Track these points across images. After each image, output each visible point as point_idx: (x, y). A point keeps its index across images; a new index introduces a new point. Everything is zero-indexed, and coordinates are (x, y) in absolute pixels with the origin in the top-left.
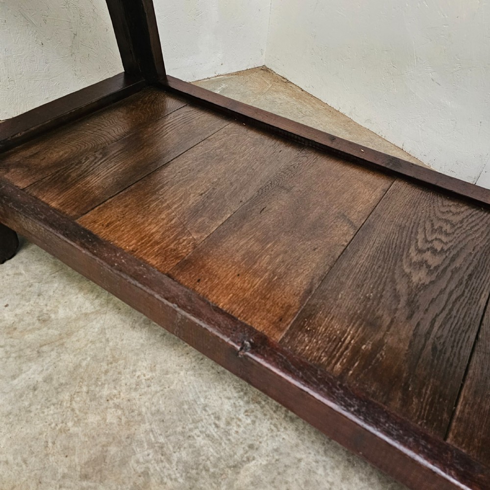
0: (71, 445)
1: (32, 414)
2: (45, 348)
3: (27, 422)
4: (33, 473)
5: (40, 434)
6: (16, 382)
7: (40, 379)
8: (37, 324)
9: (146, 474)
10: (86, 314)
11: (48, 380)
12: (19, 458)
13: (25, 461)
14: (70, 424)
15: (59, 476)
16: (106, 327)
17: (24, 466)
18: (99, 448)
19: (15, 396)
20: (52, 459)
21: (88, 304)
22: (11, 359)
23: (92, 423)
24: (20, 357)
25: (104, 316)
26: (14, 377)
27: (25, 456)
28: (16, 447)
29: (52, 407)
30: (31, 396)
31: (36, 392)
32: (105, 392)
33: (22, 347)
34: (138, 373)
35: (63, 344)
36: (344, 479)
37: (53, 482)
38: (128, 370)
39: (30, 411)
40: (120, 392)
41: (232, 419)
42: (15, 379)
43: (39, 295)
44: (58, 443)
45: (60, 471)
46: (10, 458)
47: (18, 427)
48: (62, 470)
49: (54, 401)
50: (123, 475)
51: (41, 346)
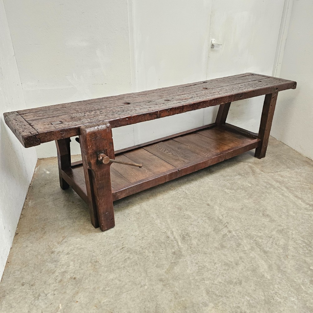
0: (174, 211)
2: (147, 213)
5: (169, 215)
8: (139, 214)
9: (183, 203)
10: (140, 207)
11: (156, 213)
12: (173, 218)
14: (169, 211)
17: (175, 217)
18: (176, 208)
21: (137, 207)
23: (170, 208)
24: (148, 217)
25: (142, 205)
26: (153, 218)
28: (171, 218)
32: (164, 206)
33: (145, 217)
34: (161, 202)
35: (148, 211)
36: (193, 184)
39: (163, 216)
43: (129, 214)
44: (173, 213)
47: (166, 218)
49: (162, 213)
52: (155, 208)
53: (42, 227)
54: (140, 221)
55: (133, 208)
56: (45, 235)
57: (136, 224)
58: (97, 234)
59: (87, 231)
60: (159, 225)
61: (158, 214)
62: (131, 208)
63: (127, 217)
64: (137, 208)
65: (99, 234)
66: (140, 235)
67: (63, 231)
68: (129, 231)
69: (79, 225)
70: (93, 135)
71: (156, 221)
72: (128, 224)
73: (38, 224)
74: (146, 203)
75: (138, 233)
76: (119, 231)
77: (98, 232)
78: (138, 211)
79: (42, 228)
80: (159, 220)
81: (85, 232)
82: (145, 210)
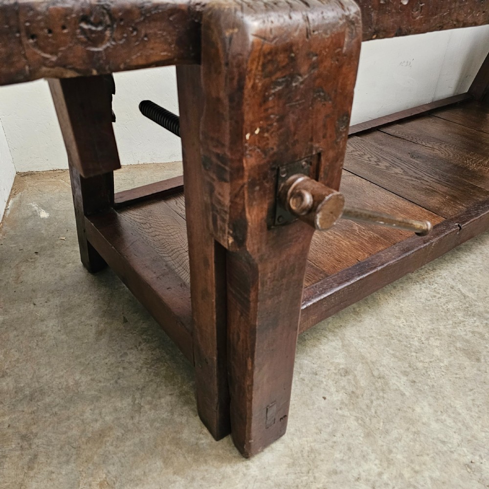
0: (457, 365)
1: (435, 384)
2: (376, 373)
3: (441, 388)
4: (479, 386)
5: (450, 380)
6: (407, 394)
7: (405, 378)
10: (343, 346)
11: (406, 374)
12: (469, 393)
13: (471, 390)
14: (442, 364)
15: (479, 373)
16: (358, 336)
17: (475, 390)
18: (458, 352)
19: (420, 394)
20: (468, 376)
21: (333, 344)
22: (385, 396)
23: (440, 353)
24: (383, 390)
25: (346, 336)
26: (403, 395)
27: (467, 390)
28: (461, 395)
29: (429, 373)
30: (420, 385)
31: (417, 381)
32: (417, 344)
33: (373, 388)
34: (401, 325)
35: (373, 363)
37: (483, 376)
38: (398, 330)
39: (433, 386)
40: (416, 336)
41: (435, 291)
42: (404, 394)
43: (316, 374)
44: (457, 372)
45: (476, 372)
46: (469, 398)
47: (446, 393)
48: (475, 371)
49: (424, 371)
50: (475, 342)
51: (373, 376)
52: (392, 352)
53: (24, 432)
54: (364, 407)
55: (322, 347)
56: (31, 473)
57: (353, 423)
58: (228, 469)
59: (189, 452)
60: (435, 426)
61: (412, 376)
62: (316, 350)
63: (315, 389)
64: (335, 348)
65: (236, 468)
66: (385, 477)
67: (101, 451)
68: (338, 455)
69: (157, 425)
70: (281, 57)
71: (418, 409)
72: (327, 421)
73: (7, 418)
74: (354, 328)
75: (376, 470)
76: (305, 454)
77: (230, 461)
78: (341, 360)
79: (24, 437)
80: (425, 403)
81: (182, 459)
82: (363, 357)
